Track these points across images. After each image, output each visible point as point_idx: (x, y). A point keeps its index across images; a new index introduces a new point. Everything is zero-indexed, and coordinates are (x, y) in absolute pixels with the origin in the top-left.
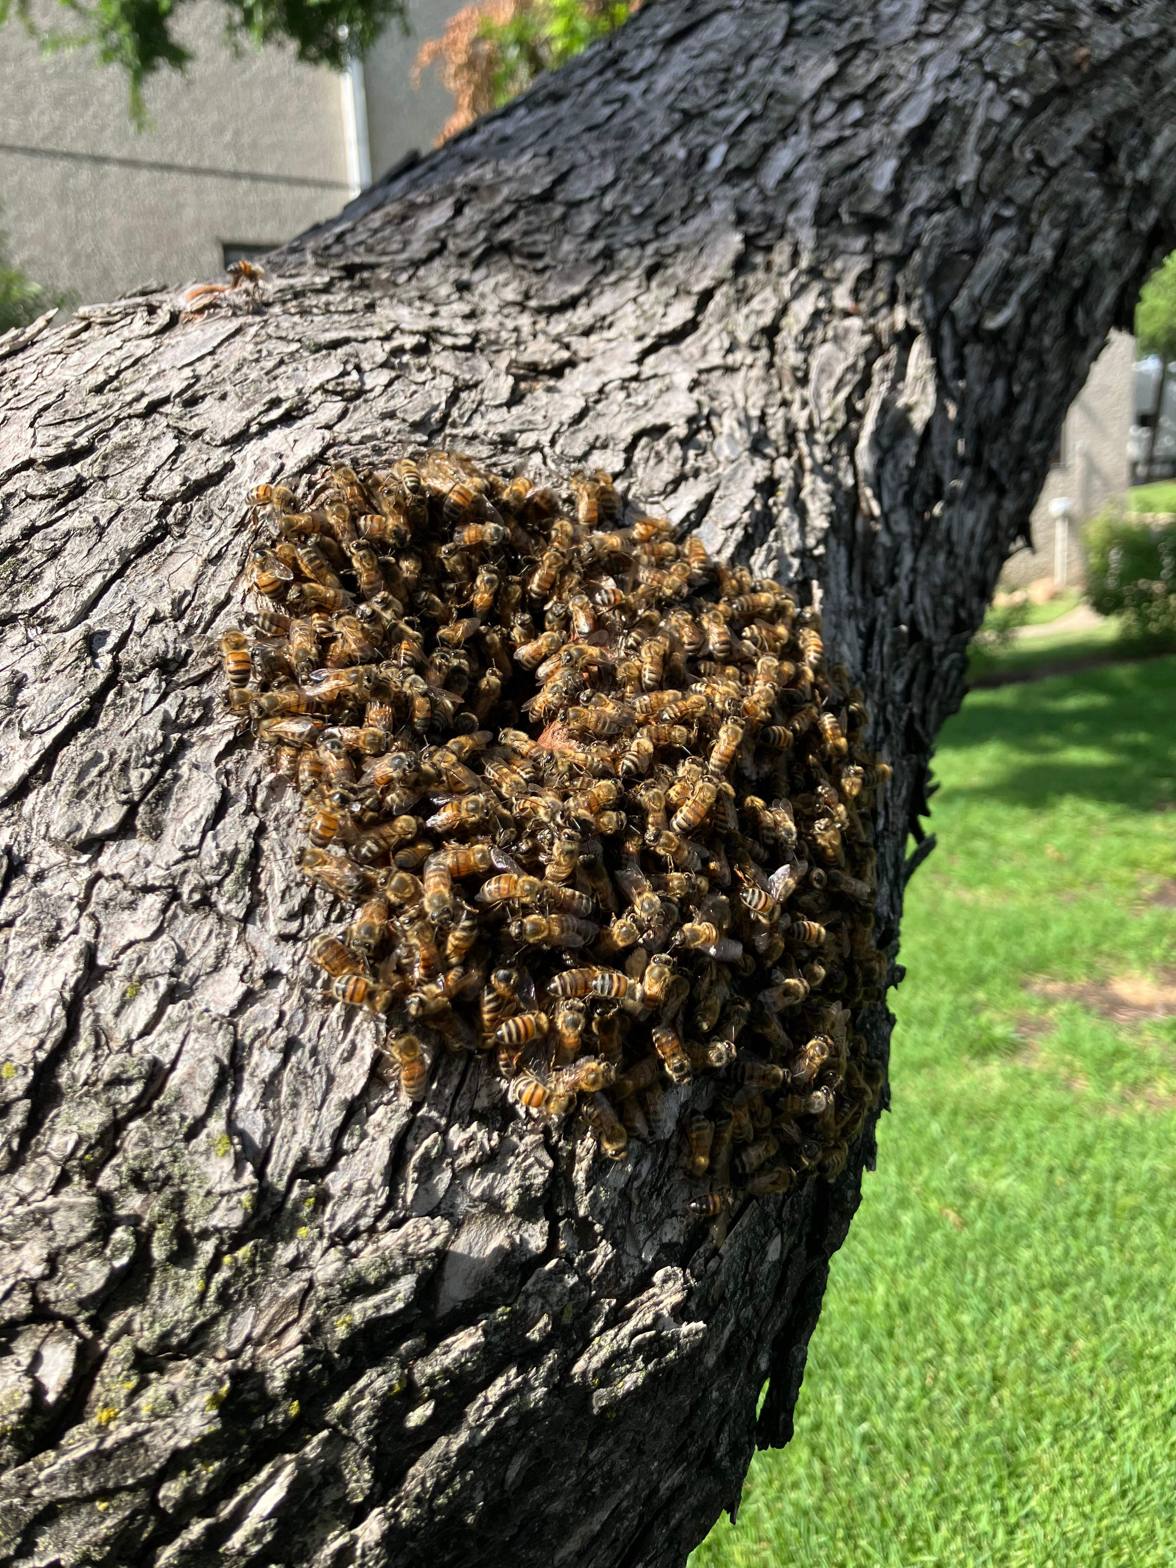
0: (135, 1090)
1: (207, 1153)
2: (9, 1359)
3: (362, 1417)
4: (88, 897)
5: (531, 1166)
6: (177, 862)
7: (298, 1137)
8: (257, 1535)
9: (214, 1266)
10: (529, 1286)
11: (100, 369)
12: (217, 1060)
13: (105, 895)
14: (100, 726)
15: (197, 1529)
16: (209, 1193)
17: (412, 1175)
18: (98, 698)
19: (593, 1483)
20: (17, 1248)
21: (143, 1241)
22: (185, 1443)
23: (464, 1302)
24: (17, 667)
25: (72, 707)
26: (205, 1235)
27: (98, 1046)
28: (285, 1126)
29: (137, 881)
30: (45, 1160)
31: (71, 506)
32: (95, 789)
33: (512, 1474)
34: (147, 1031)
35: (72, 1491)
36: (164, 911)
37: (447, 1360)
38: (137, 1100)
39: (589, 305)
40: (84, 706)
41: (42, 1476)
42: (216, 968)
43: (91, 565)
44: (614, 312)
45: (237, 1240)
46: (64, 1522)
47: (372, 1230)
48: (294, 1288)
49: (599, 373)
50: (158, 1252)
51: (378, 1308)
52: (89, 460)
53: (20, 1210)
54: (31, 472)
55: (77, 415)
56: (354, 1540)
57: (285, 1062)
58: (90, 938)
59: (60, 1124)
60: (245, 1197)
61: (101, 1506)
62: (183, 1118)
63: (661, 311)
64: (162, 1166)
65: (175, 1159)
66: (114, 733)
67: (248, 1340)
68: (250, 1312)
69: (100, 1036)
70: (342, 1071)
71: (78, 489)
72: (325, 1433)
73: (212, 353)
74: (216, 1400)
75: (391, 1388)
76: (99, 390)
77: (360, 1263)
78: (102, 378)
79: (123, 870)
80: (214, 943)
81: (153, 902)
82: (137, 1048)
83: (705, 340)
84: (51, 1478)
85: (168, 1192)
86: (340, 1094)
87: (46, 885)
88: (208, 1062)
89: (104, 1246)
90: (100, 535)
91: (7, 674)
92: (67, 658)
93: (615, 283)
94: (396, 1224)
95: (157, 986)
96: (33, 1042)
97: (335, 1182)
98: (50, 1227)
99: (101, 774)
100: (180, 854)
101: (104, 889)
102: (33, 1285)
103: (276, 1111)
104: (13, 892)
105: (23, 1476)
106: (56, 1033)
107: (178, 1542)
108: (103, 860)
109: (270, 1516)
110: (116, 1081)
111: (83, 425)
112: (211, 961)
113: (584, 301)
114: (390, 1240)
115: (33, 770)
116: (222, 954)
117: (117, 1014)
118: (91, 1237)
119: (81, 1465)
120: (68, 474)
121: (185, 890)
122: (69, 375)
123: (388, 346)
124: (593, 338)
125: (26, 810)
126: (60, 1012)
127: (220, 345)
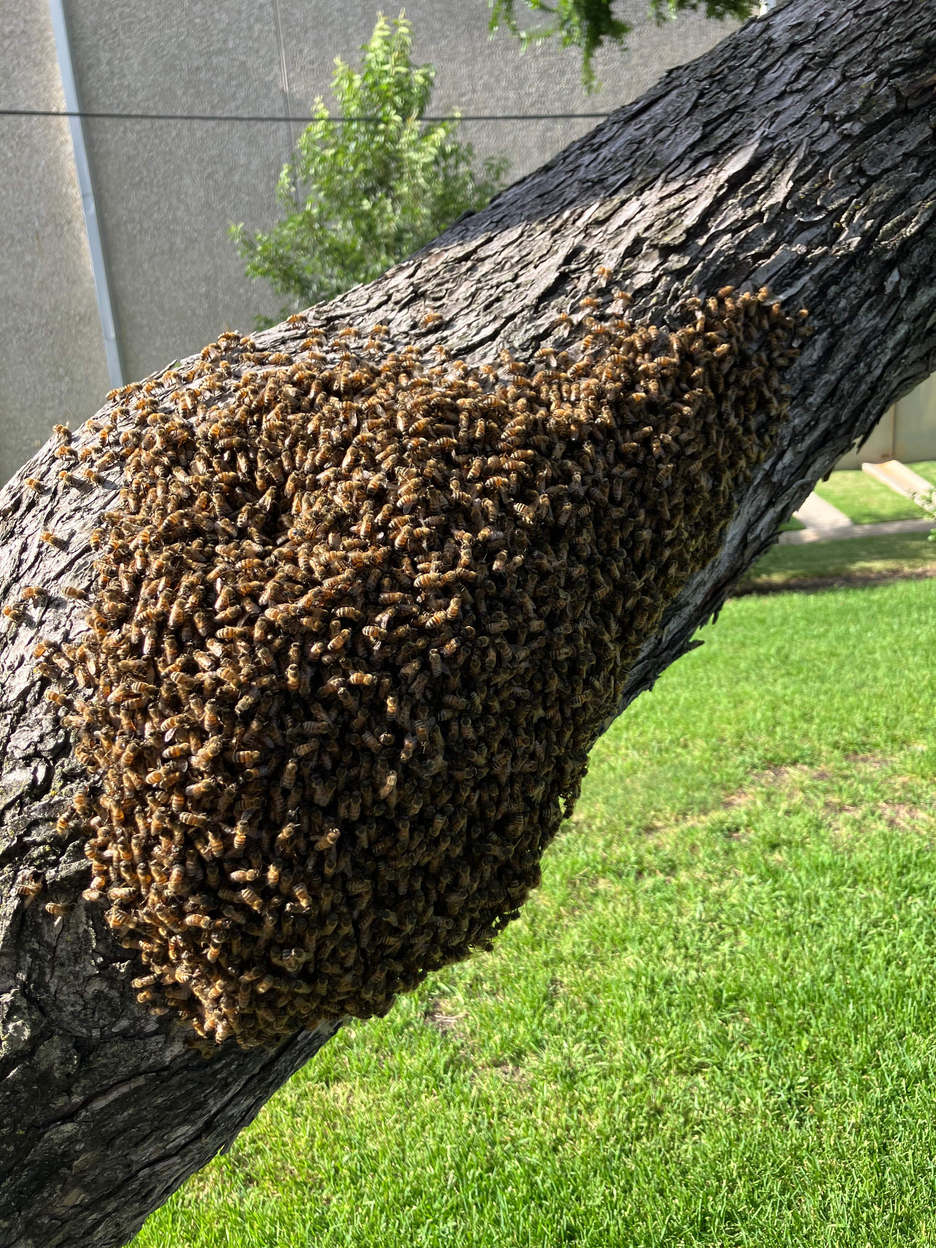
2: (28, 768)
20: (33, 731)
21: (67, 734)
41: (34, 810)
44: (452, 335)
46: (40, 826)
53: (35, 720)
58: (68, 628)
59: (49, 691)
61: (51, 823)
63: (476, 332)
66: (96, 554)
83: (490, 348)
84: (37, 810)
87: (60, 608)
89: (56, 735)
91: (70, 530)
92: (91, 524)
98: (42, 725)
99: (85, 569)
102: (35, 745)
104: (49, 610)
105: (29, 808)
115: (66, 567)
119: (44, 807)
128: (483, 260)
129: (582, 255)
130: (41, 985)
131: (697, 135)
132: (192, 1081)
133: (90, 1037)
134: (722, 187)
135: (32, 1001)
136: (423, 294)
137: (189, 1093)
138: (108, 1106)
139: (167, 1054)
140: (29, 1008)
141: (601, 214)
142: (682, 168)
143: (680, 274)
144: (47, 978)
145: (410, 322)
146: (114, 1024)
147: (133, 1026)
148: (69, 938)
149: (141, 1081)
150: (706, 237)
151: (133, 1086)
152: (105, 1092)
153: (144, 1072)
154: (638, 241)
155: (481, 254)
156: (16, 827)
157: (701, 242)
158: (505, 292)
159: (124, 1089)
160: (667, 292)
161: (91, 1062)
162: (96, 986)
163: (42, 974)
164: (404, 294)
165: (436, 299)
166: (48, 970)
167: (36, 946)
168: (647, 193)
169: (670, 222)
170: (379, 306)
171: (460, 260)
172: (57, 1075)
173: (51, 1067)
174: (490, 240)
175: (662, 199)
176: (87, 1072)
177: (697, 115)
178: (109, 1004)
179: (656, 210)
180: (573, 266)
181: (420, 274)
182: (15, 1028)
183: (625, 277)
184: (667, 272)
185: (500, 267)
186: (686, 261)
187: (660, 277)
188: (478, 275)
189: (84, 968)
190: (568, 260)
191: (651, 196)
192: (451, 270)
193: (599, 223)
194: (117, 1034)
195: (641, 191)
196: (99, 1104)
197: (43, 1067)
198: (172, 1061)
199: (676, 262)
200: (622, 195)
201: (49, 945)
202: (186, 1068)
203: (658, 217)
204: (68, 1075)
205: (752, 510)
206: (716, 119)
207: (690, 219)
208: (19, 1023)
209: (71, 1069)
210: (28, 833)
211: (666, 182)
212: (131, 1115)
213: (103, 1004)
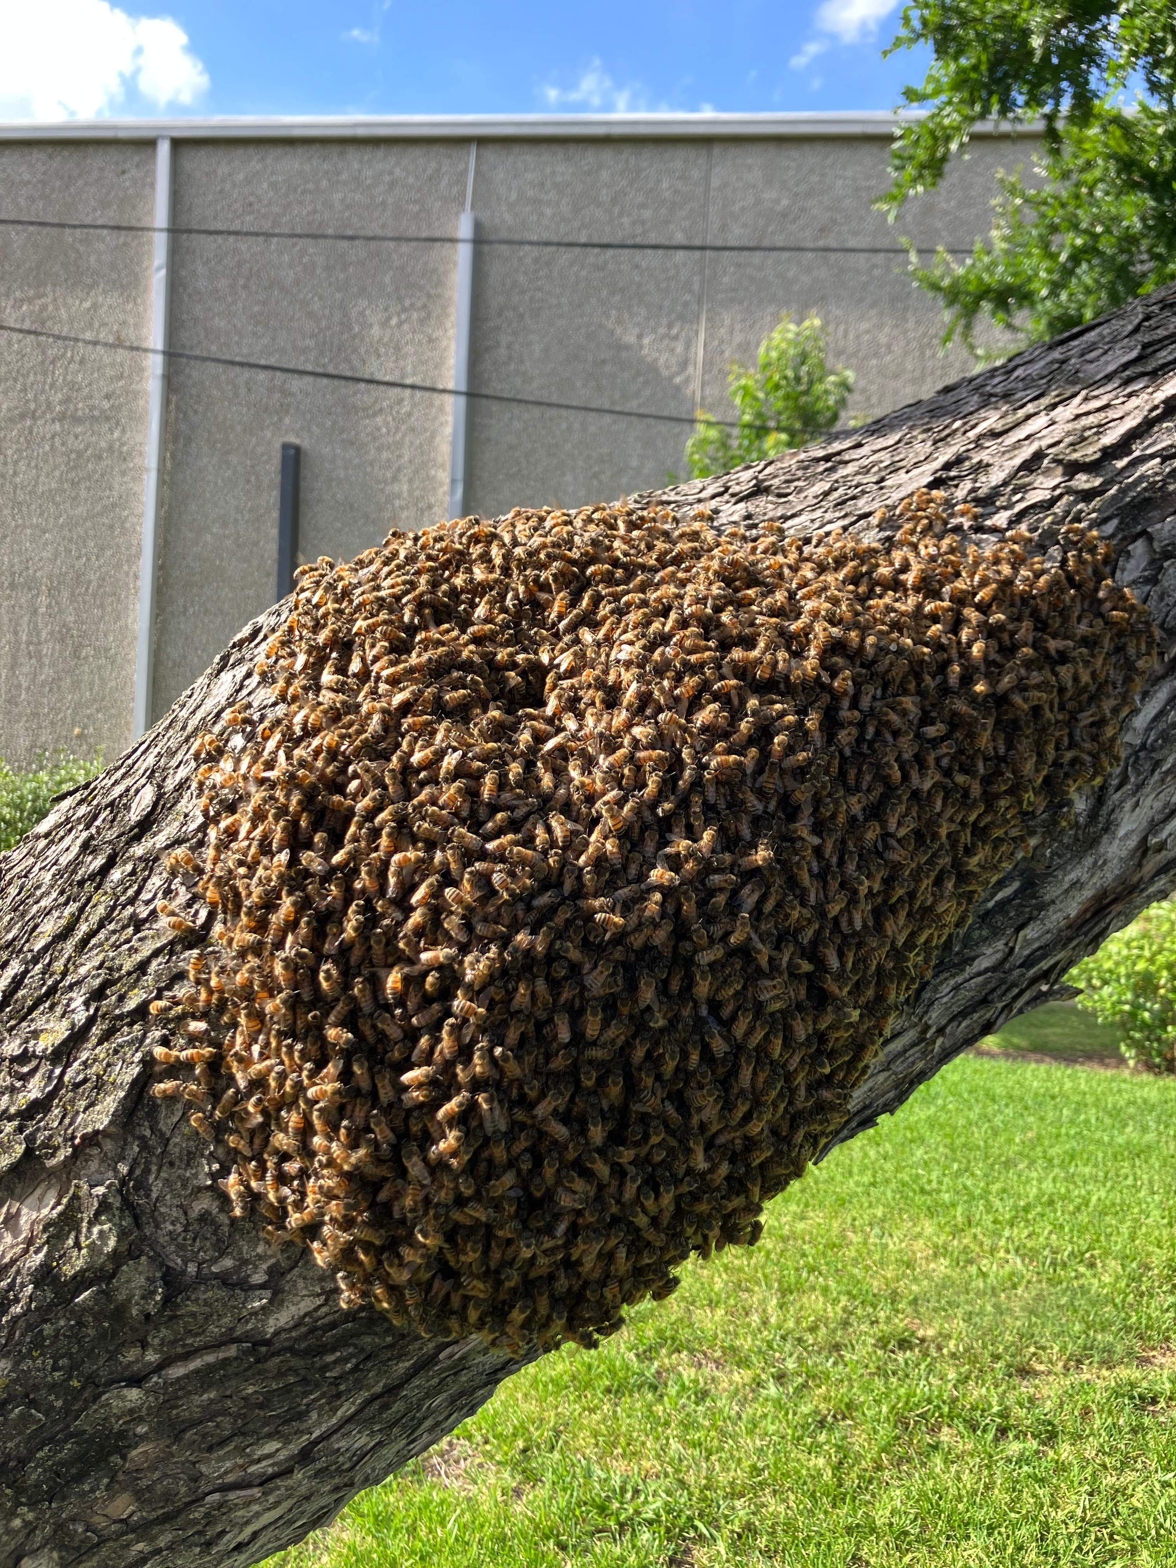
128: (846, 462)
129: (967, 464)
130: (142, 1186)
131: (1134, 354)
132: (294, 1370)
133: (184, 1272)
134: (1156, 407)
135: (128, 1205)
136: (767, 490)
137: (287, 1389)
138: (187, 1376)
139: (271, 1322)
140: (121, 1210)
141: (999, 427)
142: (1109, 387)
143: (1087, 496)
144: (151, 1178)
145: (743, 513)
146: (214, 1261)
147: (237, 1269)
148: (187, 1130)
149: (232, 1351)
150: (1126, 461)
151: (221, 1356)
152: (187, 1356)
153: (238, 1340)
154: (1039, 456)
155: (846, 457)
157: (1120, 464)
158: (864, 492)
159: (210, 1358)
160: (1067, 513)
161: (178, 1306)
162: (204, 1203)
163: (147, 1171)
164: (745, 488)
165: (780, 496)
166: (154, 1168)
167: (148, 1133)
168: (1060, 408)
169: (1083, 439)
170: (713, 497)
171: (818, 460)
172: (134, 1312)
173: (129, 1300)
174: (859, 445)
175: (1077, 417)
176: (171, 1318)
177: (1138, 337)
178: (215, 1233)
179: (1070, 426)
180: (953, 474)
181: (768, 471)
182: (101, 1232)
183: (1015, 492)
184: (1069, 491)
185: (866, 471)
186: (1098, 482)
187: (1061, 496)
188: (835, 476)
189: (196, 1176)
190: (947, 466)
191: (1063, 413)
192: (806, 468)
193: (994, 435)
194: (216, 1276)
195: (1054, 406)
196: (177, 1371)
197: (121, 1297)
198: (276, 1333)
199: (1082, 481)
200: (1030, 408)
201: (162, 1134)
202: (291, 1349)
203: (1068, 434)
204: (148, 1316)
205: (1158, 805)
206: (1160, 341)
207: (1110, 438)
208: (106, 1227)
209: (152, 1308)
211: (1086, 399)
212: (212, 1401)
213: (208, 1231)
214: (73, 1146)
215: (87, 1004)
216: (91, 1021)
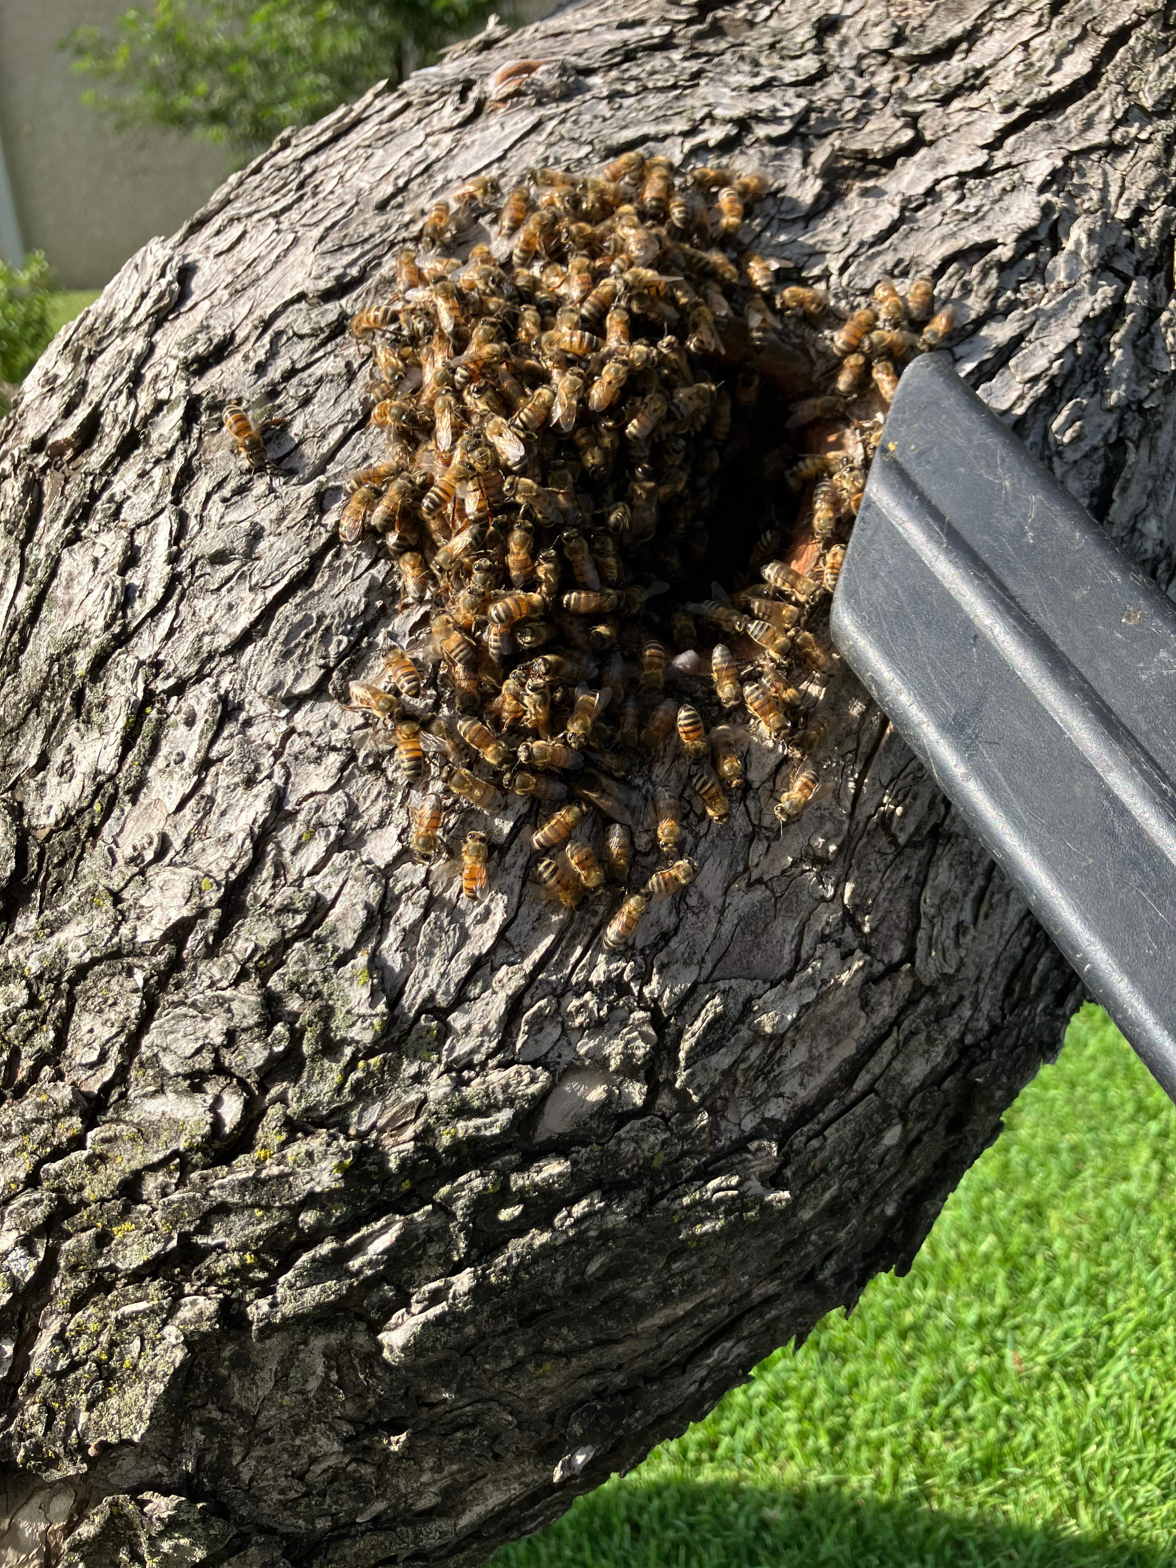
0: (300, 919)
1: (351, 979)
2: (198, 1096)
3: (460, 1203)
4: (283, 746)
5: (635, 1039)
6: (358, 728)
7: (428, 980)
8: (371, 1263)
9: (351, 1066)
10: (622, 1133)
11: (394, 175)
12: (367, 906)
13: (296, 748)
14: (316, 587)
15: (326, 1248)
16: (349, 1012)
17: (524, 1028)
18: (316, 559)
19: (674, 1285)
20: (207, 1019)
21: (296, 1036)
22: (318, 1189)
23: (560, 1135)
24: (257, 519)
25: (295, 565)
26: (344, 1042)
27: (276, 876)
28: (419, 969)
29: (321, 741)
30: (230, 958)
31: (329, 347)
32: (299, 651)
33: (593, 1267)
34: (314, 872)
35: (236, 1199)
36: (342, 769)
37: (538, 1178)
38: (301, 927)
39: (968, 51)
40: (304, 566)
41: (217, 1183)
42: (381, 825)
43: (335, 416)
44: (991, 66)
45: (370, 1052)
46: (232, 1217)
47: (483, 1065)
48: (413, 1097)
49: (941, 161)
50: (307, 1048)
51: (478, 1129)
52: (354, 295)
53: (208, 993)
54: (303, 305)
55: (355, 239)
56: (449, 1286)
57: (425, 915)
58: (281, 783)
59: (244, 933)
60: (376, 1021)
61: (258, 1213)
62: (335, 949)
63: (1051, 64)
64: (314, 983)
65: (326, 980)
66: (326, 595)
67: (373, 1126)
68: (378, 1106)
69: (280, 869)
70: (475, 931)
71: (339, 328)
72: (429, 1207)
73: (500, 159)
74: (340, 1166)
75: (485, 1188)
76: (382, 207)
77: (467, 1091)
78: (390, 189)
79: (313, 729)
80: (381, 804)
81: (334, 760)
82: (307, 883)
83: (1094, 107)
84: (222, 1187)
85: (318, 1003)
86: (472, 949)
87: (252, 732)
88: (359, 907)
89: (268, 1034)
90: (350, 382)
91: (246, 525)
92: (298, 514)
93: (1011, 18)
94: (504, 1065)
95: (328, 834)
96: (226, 865)
97: (458, 1020)
98: (229, 1010)
99: (307, 636)
100: (361, 721)
101: (296, 744)
102: (216, 1050)
103: (413, 954)
104: (226, 733)
105: (205, 1179)
106: (244, 860)
107: (312, 1253)
108: (298, 716)
109: (383, 1253)
110: (286, 909)
111: (359, 251)
112: (376, 819)
113: (964, 46)
114: (496, 1077)
115: (254, 625)
116: (385, 815)
117: (294, 853)
118: (257, 1025)
119: (243, 1184)
120: (332, 311)
121: (361, 754)
122: (364, 181)
123: (688, 145)
124: (956, 104)
125: (244, 660)
126: (248, 844)
127: (512, 147)
133: (312, 1531)
140: (204, 1522)
144: (236, 1461)
146: (359, 1510)
148: (286, 1401)
156: (175, 1216)
162: (331, 1461)
163: (226, 1455)
167: (216, 1415)
178: (354, 1486)
182: (177, 1546)
189: (313, 1442)
194: (363, 1523)
201: (243, 1414)
208: (184, 1541)
210: (205, 1229)
213: (343, 1485)
214: (86, 1459)
215: (27, 1244)
216: (47, 1270)
